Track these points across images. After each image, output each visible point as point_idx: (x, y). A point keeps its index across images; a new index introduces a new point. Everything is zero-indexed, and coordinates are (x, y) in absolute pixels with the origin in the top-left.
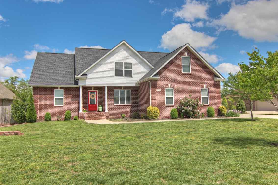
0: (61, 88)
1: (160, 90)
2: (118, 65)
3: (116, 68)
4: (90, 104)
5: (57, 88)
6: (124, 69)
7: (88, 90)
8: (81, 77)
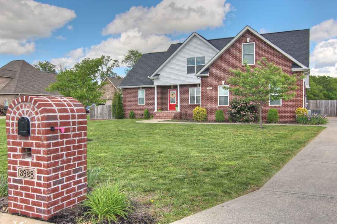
0: (143, 88)
1: (211, 88)
2: (190, 61)
3: (187, 65)
4: (170, 103)
5: (139, 88)
6: (196, 65)
7: (168, 89)
8: (154, 77)
